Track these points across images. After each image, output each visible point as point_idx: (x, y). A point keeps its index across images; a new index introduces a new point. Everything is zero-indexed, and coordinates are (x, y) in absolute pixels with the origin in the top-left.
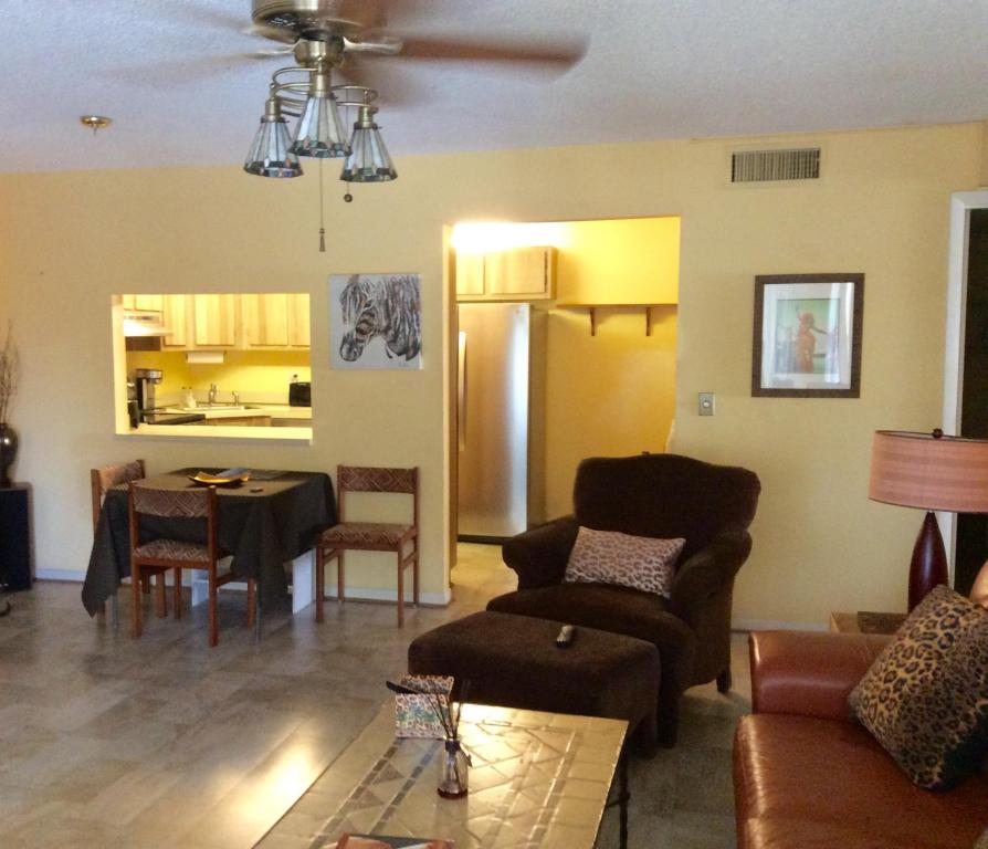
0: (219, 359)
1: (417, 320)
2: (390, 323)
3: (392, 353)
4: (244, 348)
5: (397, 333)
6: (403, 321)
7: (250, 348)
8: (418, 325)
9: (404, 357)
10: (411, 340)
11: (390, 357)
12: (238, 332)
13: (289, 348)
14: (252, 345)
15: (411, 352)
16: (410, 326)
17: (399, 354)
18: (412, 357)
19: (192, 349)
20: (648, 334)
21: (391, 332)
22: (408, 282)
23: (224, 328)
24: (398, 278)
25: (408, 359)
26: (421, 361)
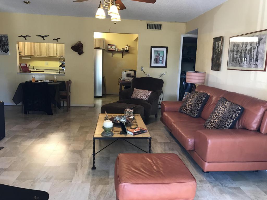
0: (30, 59)
1: (7, 44)
2: (1, 45)
3: (2, 51)
4: (36, 56)
5: (3, 47)
6: (4, 44)
7: (37, 56)
8: (8, 46)
9: (5, 52)
10: (6, 49)
11: (2, 52)
12: (34, 53)
13: (47, 57)
14: (38, 56)
15: (7, 51)
16: (6, 46)
17: (4, 52)
18: (7, 52)
19: (24, 56)
20: (122, 57)
21: (2, 47)
22: (5, 36)
23: (31, 51)
24: (3, 35)
25: (6, 53)
26: (9, 53)
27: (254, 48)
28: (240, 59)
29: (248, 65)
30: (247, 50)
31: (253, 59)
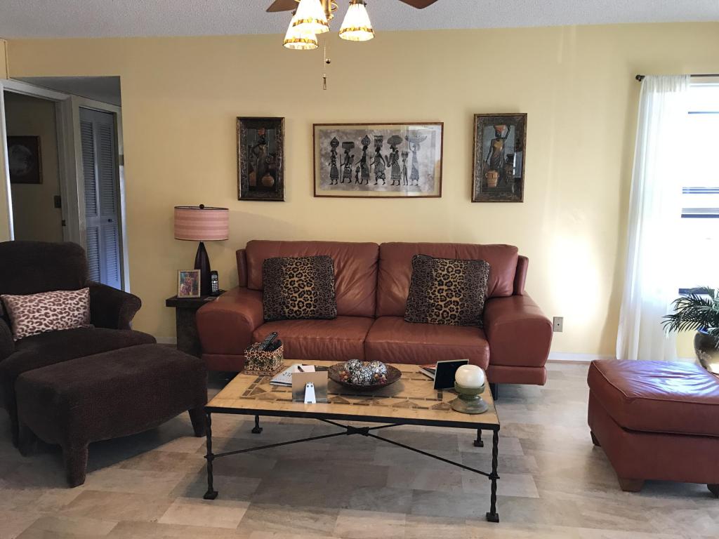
27: (403, 154)
28: (360, 174)
29: (390, 187)
30: (383, 157)
31: (402, 175)
